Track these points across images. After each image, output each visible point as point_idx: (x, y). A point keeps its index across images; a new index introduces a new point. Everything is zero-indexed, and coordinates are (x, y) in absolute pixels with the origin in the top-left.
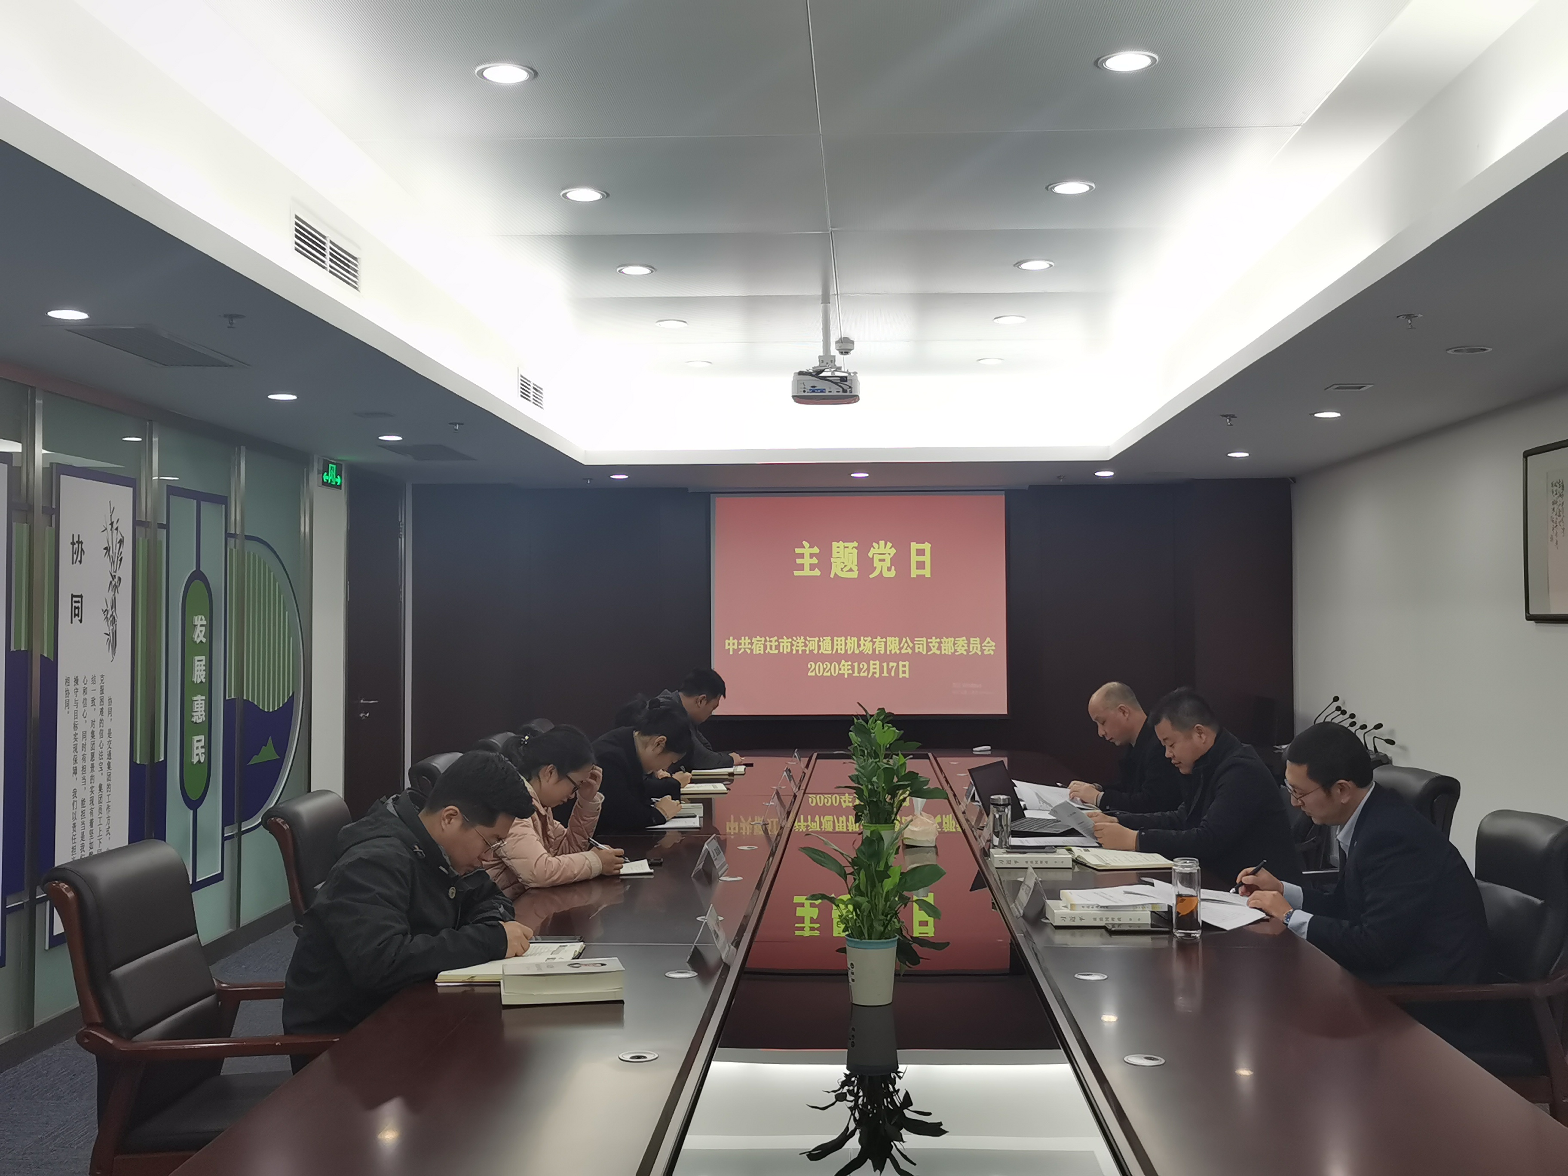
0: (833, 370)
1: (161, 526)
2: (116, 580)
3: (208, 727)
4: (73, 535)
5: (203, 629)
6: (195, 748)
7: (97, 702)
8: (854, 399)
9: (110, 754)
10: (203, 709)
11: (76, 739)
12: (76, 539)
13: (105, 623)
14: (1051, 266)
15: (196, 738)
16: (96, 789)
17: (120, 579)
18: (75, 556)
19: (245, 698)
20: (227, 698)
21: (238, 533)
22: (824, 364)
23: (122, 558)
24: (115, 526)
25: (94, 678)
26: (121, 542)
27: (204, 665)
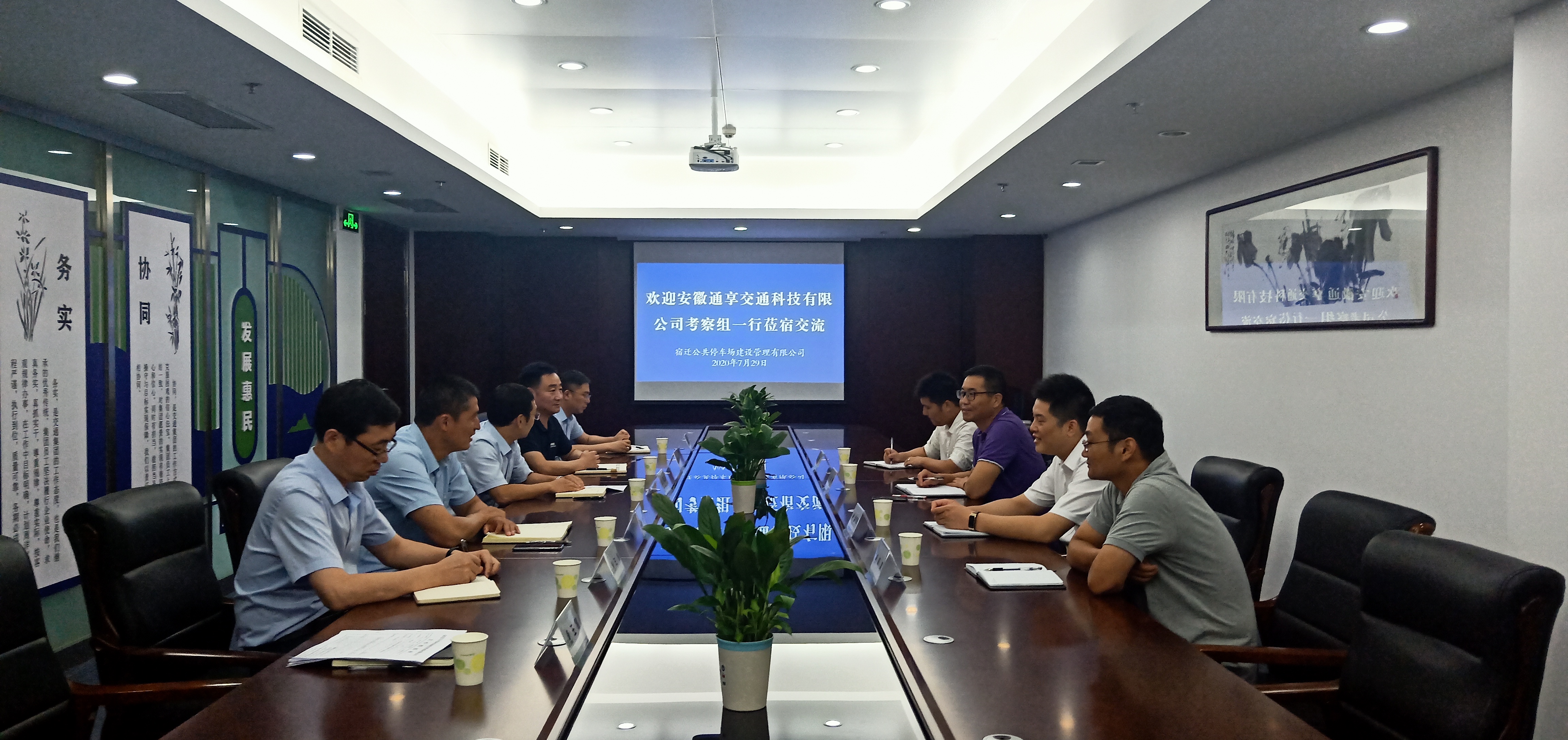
0: (719, 146)
1: (214, 254)
2: (177, 292)
3: (254, 405)
4: (141, 257)
5: (249, 332)
6: (244, 420)
7: (164, 384)
8: (734, 167)
9: (175, 423)
10: (250, 391)
11: (146, 411)
12: (143, 260)
13: (169, 325)
14: (878, 69)
15: (245, 413)
16: (164, 449)
17: (180, 292)
18: (143, 273)
19: (284, 384)
20: (270, 384)
21: (276, 261)
22: (713, 141)
23: (182, 276)
24: (175, 252)
25: (160, 366)
26: (181, 264)
27: (251, 359)
